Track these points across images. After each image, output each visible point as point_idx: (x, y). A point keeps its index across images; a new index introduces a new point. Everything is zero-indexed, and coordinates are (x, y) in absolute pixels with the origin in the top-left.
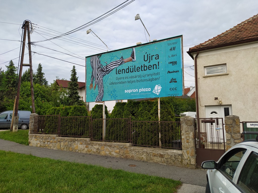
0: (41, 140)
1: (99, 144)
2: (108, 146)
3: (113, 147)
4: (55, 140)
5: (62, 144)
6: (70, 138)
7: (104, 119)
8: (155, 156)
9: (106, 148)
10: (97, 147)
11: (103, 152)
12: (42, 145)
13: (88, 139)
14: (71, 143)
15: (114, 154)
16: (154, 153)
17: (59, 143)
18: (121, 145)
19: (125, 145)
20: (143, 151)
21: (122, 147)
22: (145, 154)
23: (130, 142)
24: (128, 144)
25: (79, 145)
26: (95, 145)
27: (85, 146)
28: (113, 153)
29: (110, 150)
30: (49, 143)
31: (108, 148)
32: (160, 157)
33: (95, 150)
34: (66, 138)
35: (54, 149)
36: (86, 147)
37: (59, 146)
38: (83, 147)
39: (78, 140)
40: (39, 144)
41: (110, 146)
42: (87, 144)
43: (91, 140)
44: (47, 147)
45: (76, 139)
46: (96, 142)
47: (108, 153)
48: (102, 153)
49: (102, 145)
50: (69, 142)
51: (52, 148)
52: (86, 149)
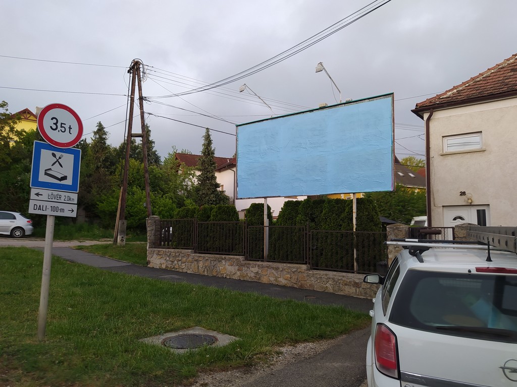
1: (259, 266)
2: (273, 268)
3: (281, 271)
4: (190, 259)
5: (201, 264)
6: (213, 255)
7: (266, 227)
8: (346, 284)
9: (269, 271)
10: (256, 269)
11: (265, 277)
12: (169, 266)
13: (241, 258)
14: (215, 263)
15: (283, 281)
16: (345, 281)
17: (196, 263)
18: (294, 268)
19: (300, 268)
20: (328, 276)
21: (295, 271)
22: (330, 282)
23: (308, 262)
24: (304, 267)
25: (227, 266)
26: (252, 267)
27: (237, 267)
28: (280, 279)
29: (276, 275)
30: (180, 263)
31: (273, 271)
32: (354, 287)
33: (252, 275)
34: (207, 255)
35: (188, 272)
36: (238, 270)
37: (196, 267)
38: (235, 269)
39: (225, 258)
40: (164, 263)
41: (277, 269)
42: (241, 266)
43: (246, 259)
44: (177, 269)
45: (223, 256)
46: (254, 262)
47: (272, 279)
48: (264, 280)
49: (263, 267)
50: (212, 262)
51: (185, 271)
52: (238, 273)
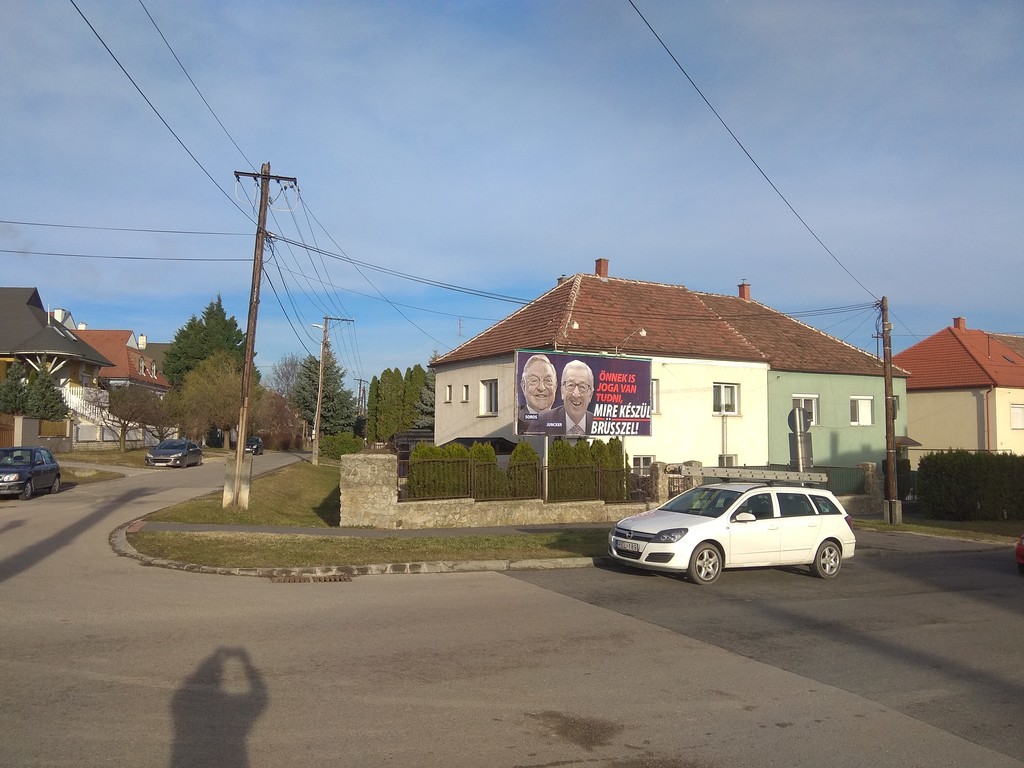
0: (437, 514)
1: (562, 507)
2: (576, 507)
3: (583, 509)
9: (572, 510)
10: (559, 511)
12: (440, 523)
18: (594, 504)
25: (526, 512)
28: (583, 517)
30: (457, 517)
31: (576, 510)
33: (555, 517)
36: (539, 514)
37: (484, 518)
38: (535, 514)
40: (430, 521)
42: (541, 509)
43: (545, 502)
45: (521, 502)
47: (575, 517)
52: (540, 517)
